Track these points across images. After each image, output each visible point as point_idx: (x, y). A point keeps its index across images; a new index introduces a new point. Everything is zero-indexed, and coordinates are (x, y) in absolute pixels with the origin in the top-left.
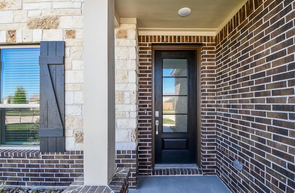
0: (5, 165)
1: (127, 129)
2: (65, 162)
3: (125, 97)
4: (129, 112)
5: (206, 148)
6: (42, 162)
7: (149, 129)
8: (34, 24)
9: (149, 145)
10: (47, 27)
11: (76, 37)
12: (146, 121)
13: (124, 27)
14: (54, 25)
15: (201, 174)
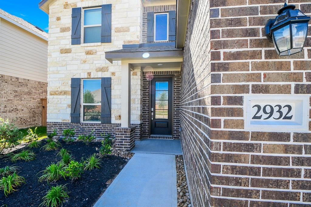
0: (86, 129)
1: (137, 115)
2: (111, 128)
3: (136, 101)
4: (137, 108)
5: (175, 126)
6: (102, 128)
7: (148, 116)
8: (98, 69)
9: (148, 124)
10: (104, 71)
11: (116, 76)
12: (146, 112)
13: (136, 70)
14: (107, 70)
15: (172, 139)
